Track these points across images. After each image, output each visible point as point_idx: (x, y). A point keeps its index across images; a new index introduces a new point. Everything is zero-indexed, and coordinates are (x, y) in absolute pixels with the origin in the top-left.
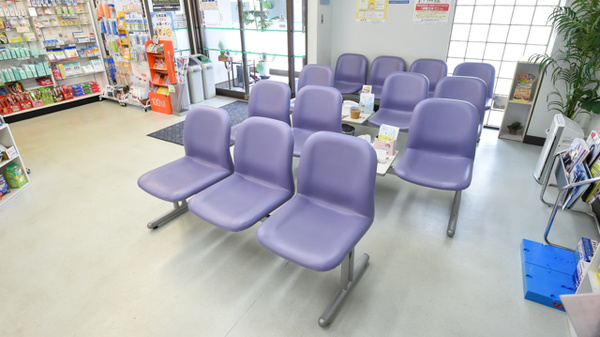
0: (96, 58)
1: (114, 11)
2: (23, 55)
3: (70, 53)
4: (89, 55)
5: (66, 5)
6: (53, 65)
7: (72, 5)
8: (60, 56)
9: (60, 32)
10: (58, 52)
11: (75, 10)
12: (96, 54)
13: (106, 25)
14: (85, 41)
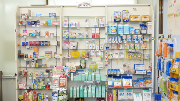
0: (146, 89)
1: (172, 51)
2: (90, 79)
3: (126, 82)
4: (141, 86)
5: (134, 42)
6: (110, 90)
7: (139, 42)
8: (117, 83)
9: (124, 63)
10: (117, 80)
11: (140, 46)
12: (148, 86)
13: (162, 63)
14: (141, 73)
